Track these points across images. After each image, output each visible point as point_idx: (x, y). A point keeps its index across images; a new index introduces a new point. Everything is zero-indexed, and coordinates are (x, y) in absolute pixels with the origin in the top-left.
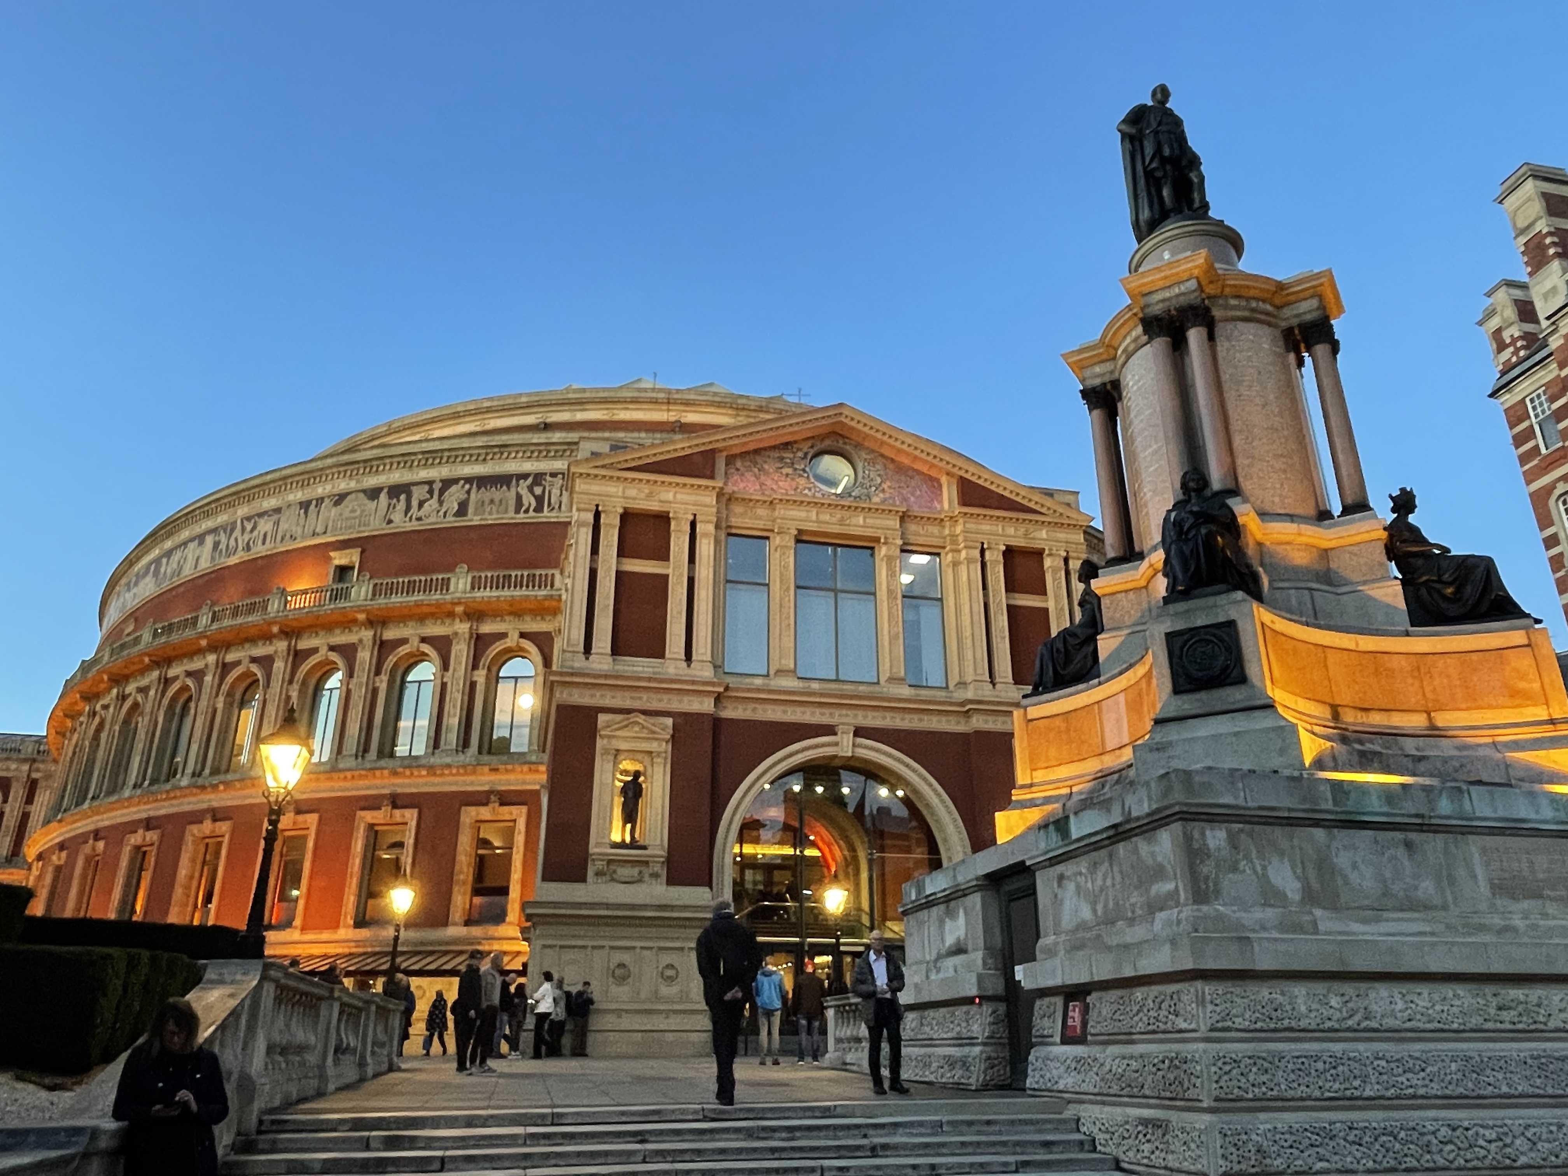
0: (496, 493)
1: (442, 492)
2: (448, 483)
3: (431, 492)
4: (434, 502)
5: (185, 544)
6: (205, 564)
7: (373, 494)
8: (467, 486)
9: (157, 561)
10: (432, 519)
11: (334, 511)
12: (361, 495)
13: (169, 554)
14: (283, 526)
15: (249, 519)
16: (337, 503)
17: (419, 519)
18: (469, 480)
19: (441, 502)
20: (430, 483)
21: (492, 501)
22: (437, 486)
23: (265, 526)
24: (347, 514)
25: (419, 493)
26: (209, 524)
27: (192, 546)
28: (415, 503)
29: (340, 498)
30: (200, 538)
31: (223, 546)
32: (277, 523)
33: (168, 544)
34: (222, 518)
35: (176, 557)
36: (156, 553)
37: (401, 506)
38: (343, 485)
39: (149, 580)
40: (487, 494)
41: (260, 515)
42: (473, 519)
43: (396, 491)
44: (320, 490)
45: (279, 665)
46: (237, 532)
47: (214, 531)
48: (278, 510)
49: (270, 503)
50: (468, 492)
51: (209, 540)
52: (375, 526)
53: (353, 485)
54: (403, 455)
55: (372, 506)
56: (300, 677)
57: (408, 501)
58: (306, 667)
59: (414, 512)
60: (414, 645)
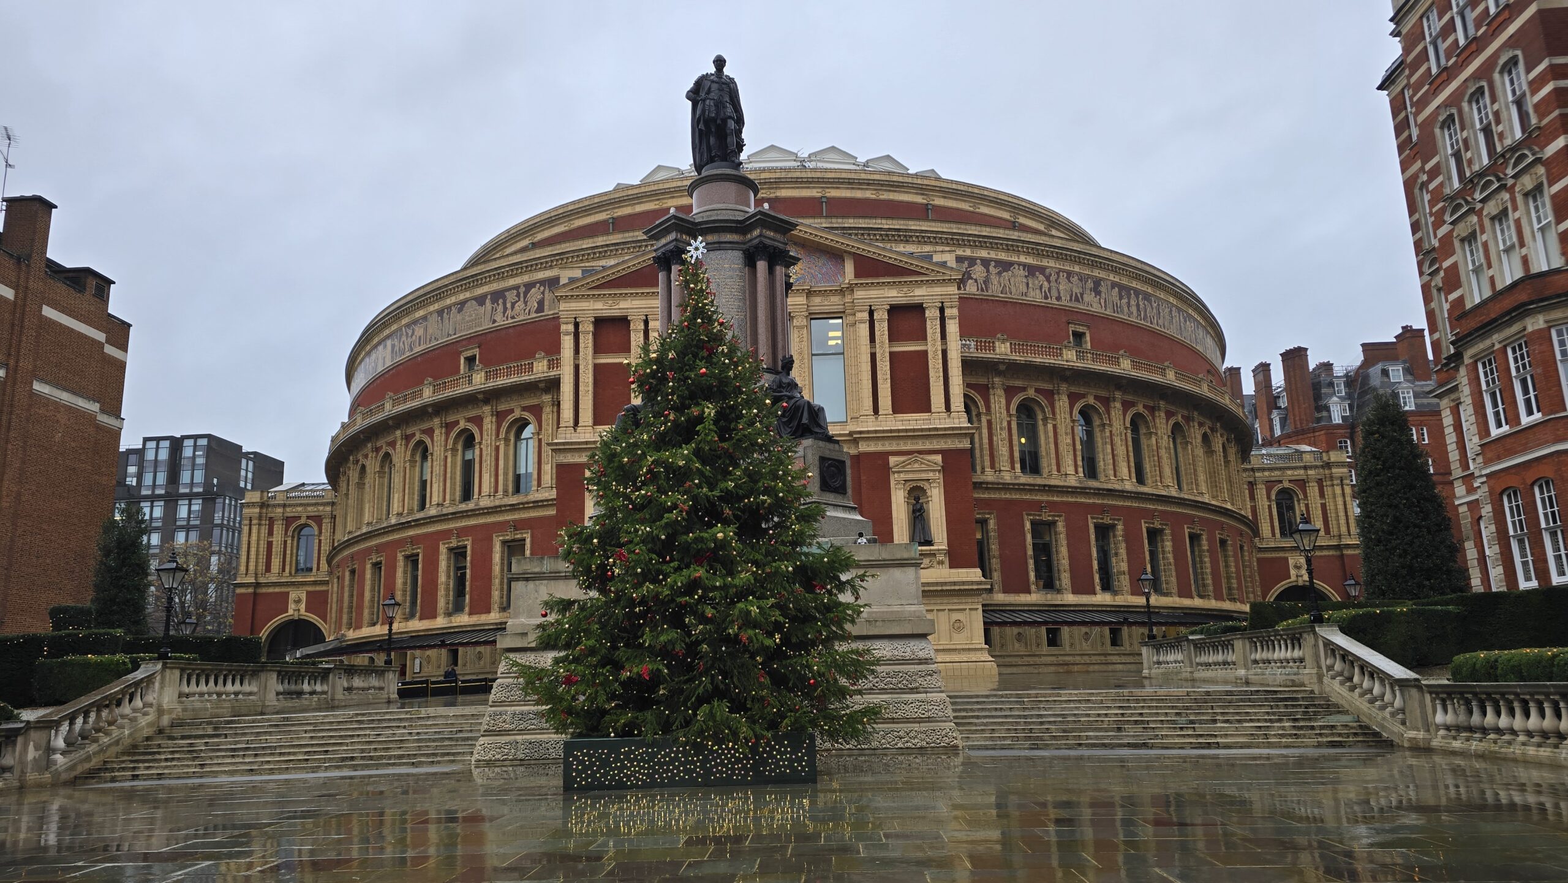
1: (526, 294)
2: (529, 286)
3: (518, 295)
4: (520, 304)
5: (376, 346)
6: (388, 363)
7: (481, 300)
8: (542, 288)
10: (522, 318)
11: (459, 317)
12: (474, 302)
14: (430, 331)
15: (408, 326)
16: (460, 311)
17: (513, 318)
18: (542, 282)
19: (526, 303)
20: (517, 288)
22: (522, 290)
23: (419, 331)
24: (467, 319)
25: (511, 296)
26: (387, 332)
27: (380, 348)
28: (509, 305)
29: (462, 306)
30: (384, 342)
31: (397, 348)
32: (426, 330)
34: (394, 327)
35: (374, 356)
36: (366, 350)
37: (500, 308)
38: (462, 297)
41: (415, 322)
42: (548, 312)
43: (498, 296)
44: (448, 302)
45: (437, 434)
46: (404, 338)
47: (390, 336)
48: (425, 318)
49: (420, 313)
50: (543, 293)
51: (389, 343)
52: (486, 325)
53: (468, 295)
54: (496, 269)
55: (482, 309)
56: (451, 442)
57: (504, 304)
58: (453, 435)
59: (509, 312)
60: (517, 413)
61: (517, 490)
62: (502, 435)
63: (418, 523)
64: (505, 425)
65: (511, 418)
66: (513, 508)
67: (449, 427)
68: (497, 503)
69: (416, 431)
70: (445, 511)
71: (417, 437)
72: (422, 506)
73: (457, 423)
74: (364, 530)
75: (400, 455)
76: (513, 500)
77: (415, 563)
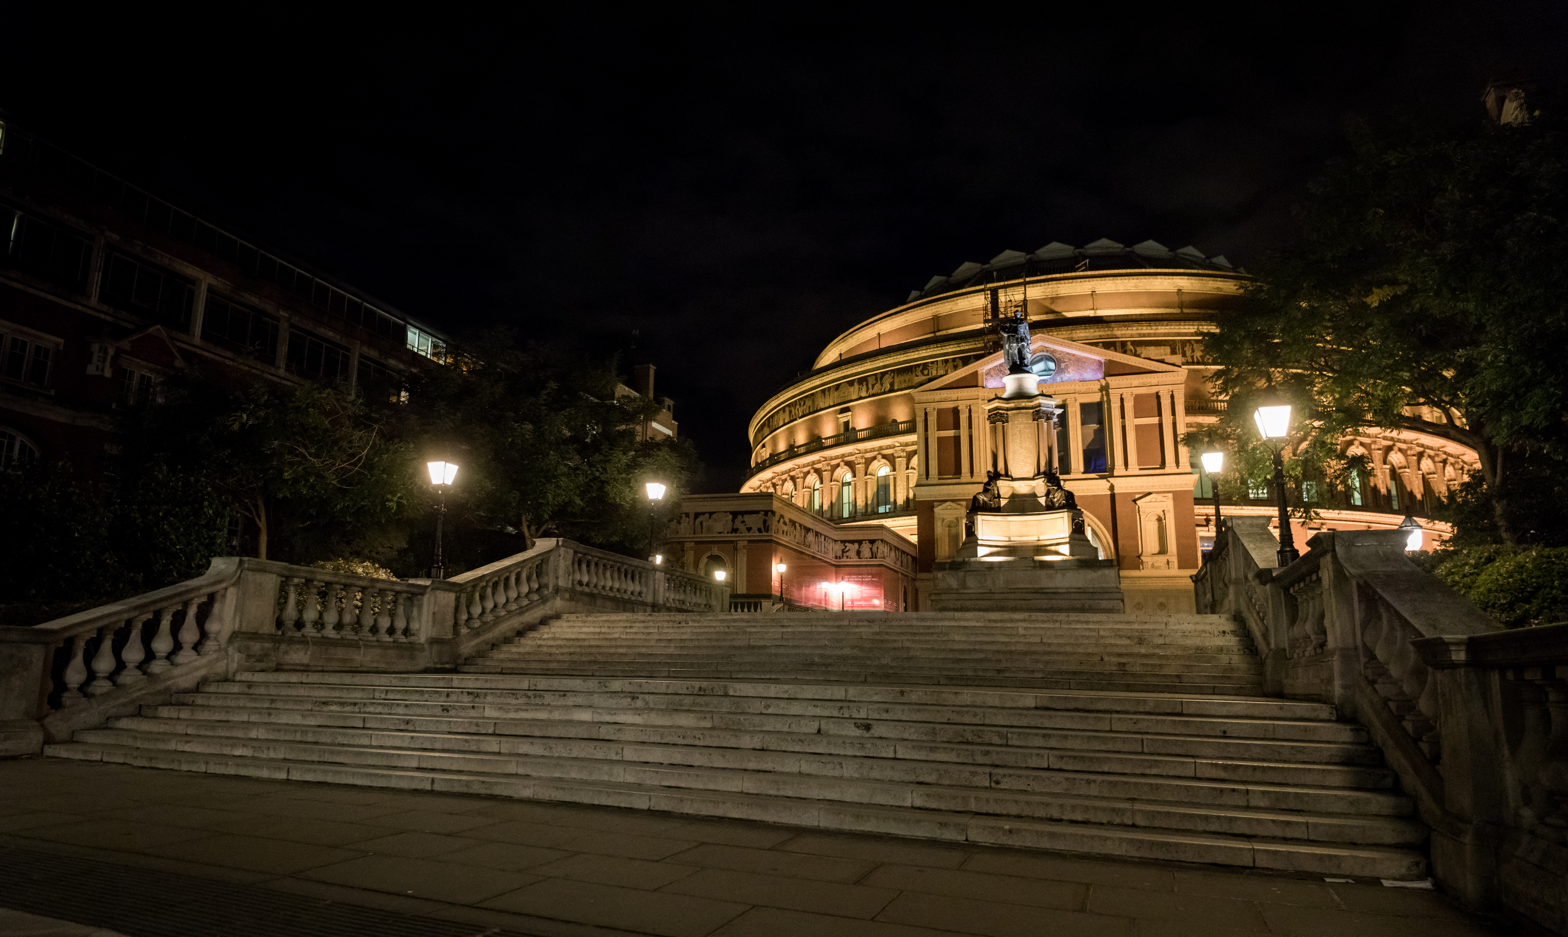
0: (906, 376)
1: (881, 379)
3: (876, 380)
4: (878, 386)
5: (777, 411)
7: (851, 383)
8: (893, 375)
9: (768, 418)
10: (879, 395)
11: (836, 393)
12: (847, 384)
13: (772, 415)
14: (816, 403)
15: (801, 399)
16: (837, 389)
17: (874, 394)
18: (892, 371)
19: (882, 384)
20: (875, 374)
21: (905, 381)
22: (879, 376)
24: (842, 395)
25: (871, 380)
26: (786, 402)
27: (781, 412)
28: (870, 386)
29: (838, 386)
30: (784, 408)
31: (793, 413)
33: (771, 411)
34: (791, 399)
35: (775, 417)
37: (864, 388)
38: (838, 379)
40: (902, 378)
41: (806, 397)
42: (897, 390)
43: (863, 380)
44: (829, 383)
45: (825, 472)
46: (798, 407)
47: (788, 405)
48: (813, 394)
49: (809, 391)
50: (893, 378)
51: (787, 409)
53: (842, 378)
55: (852, 389)
56: (834, 476)
57: (867, 385)
58: (835, 473)
59: (870, 390)
60: (879, 459)
62: (869, 474)
64: (871, 467)
65: (875, 462)
67: (832, 467)
69: (809, 467)
71: (810, 474)
73: (838, 464)
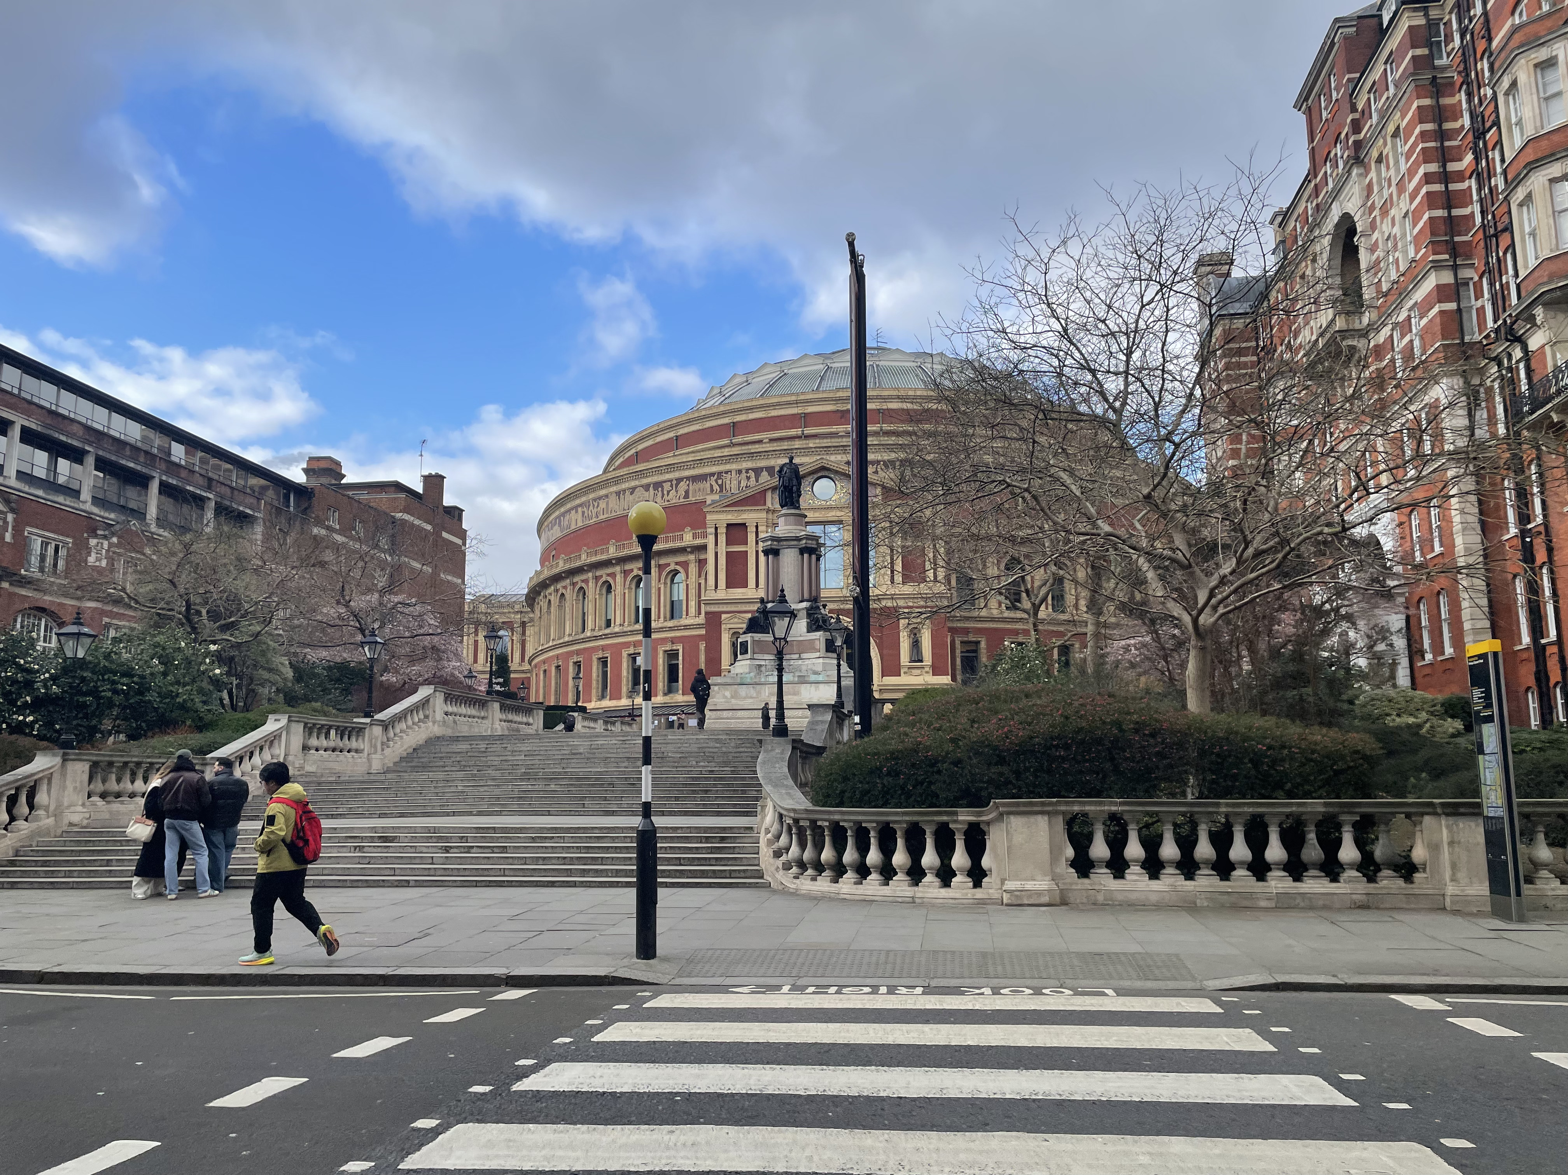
0: (701, 485)
1: (677, 486)
2: (679, 480)
3: (672, 486)
4: (673, 493)
5: (569, 511)
6: (580, 524)
8: (688, 482)
9: (558, 517)
10: (674, 501)
13: (563, 515)
14: (610, 506)
15: (595, 500)
16: (632, 493)
17: (668, 502)
18: (688, 478)
19: (677, 492)
20: (671, 481)
22: (674, 482)
23: (602, 504)
25: (667, 486)
26: (578, 502)
27: (573, 512)
28: (665, 492)
29: (633, 490)
30: (576, 508)
32: (607, 504)
33: (562, 510)
34: (584, 499)
35: (567, 517)
36: (557, 513)
37: (660, 494)
38: (633, 484)
39: (557, 527)
41: (600, 498)
42: (692, 499)
43: (658, 485)
44: (624, 486)
45: (618, 578)
46: (591, 508)
47: (580, 505)
48: (607, 496)
49: (603, 492)
50: (688, 485)
51: (580, 509)
53: (637, 483)
54: (656, 468)
55: (647, 494)
56: (628, 583)
57: (663, 491)
58: (629, 579)
59: (666, 498)
60: (672, 567)
61: (672, 617)
62: (662, 581)
63: (606, 637)
64: (664, 574)
65: (668, 569)
66: (671, 629)
67: (626, 573)
68: (660, 625)
69: (602, 572)
70: (625, 629)
71: (604, 579)
72: (608, 624)
73: (632, 570)
74: (566, 639)
75: (592, 589)
76: (670, 624)
77: (605, 664)
